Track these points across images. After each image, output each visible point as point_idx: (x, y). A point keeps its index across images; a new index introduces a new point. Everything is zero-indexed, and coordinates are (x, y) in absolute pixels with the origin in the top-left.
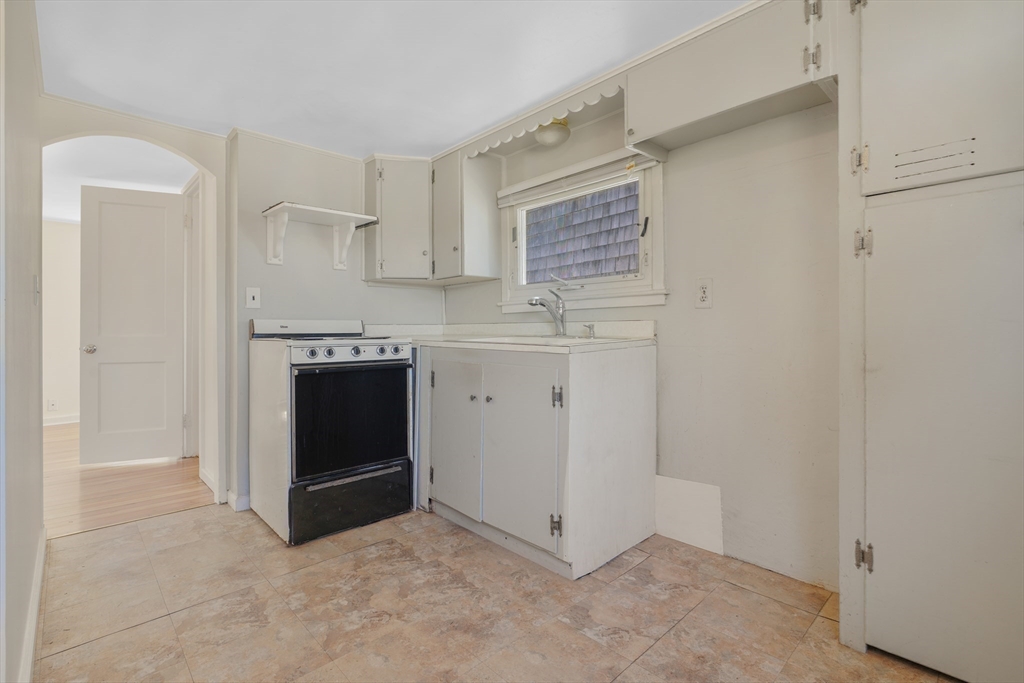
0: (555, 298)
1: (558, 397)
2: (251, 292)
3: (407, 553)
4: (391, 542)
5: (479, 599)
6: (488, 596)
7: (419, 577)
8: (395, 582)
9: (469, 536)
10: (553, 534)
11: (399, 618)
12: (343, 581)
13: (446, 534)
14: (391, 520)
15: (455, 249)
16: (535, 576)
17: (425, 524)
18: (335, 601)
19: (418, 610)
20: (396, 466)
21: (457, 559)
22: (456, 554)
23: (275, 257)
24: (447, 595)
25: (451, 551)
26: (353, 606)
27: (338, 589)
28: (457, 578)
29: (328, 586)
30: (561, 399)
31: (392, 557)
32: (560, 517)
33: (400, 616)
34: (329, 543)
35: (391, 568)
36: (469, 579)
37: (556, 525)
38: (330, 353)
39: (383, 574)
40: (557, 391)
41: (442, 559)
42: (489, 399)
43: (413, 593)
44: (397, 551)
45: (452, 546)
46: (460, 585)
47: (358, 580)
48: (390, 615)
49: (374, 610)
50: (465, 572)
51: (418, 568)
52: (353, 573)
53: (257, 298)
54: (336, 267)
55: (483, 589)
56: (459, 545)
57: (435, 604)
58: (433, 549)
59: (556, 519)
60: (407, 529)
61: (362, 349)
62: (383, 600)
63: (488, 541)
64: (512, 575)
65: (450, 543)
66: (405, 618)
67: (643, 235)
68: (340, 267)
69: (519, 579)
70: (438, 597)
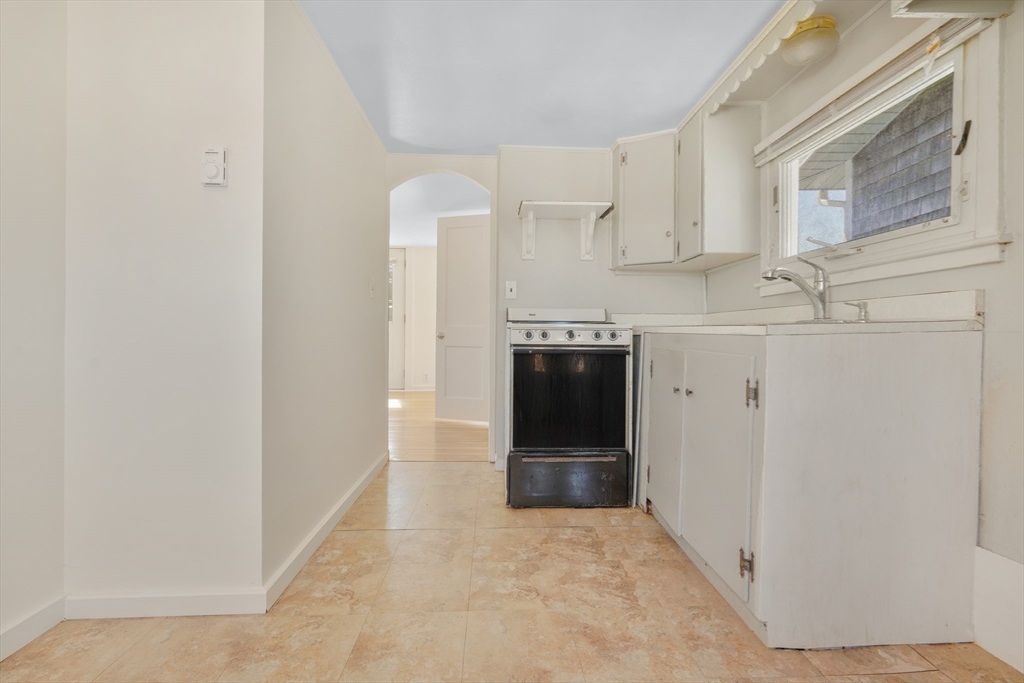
0: (813, 269)
1: (754, 394)
2: (509, 285)
3: (597, 546)
4: (590, 530)
5: (632, 617)
6: (644, 619)
7: (591, 570)
8: (565, 567)
9: (672, 550)
10: (742, 575)
11: (543, 600)
12: (524, 550)
13: (649, 540)
14: (605, 510)
15: (695, 224)
16: (718, 621)
17: (634, 523)
18: (506, 564)
19: (565, 601)
20: (613, 456)
21: (641, 568)
22: (643, 563)
23: (528, 253)
24: (603, 599)
25: (641, 558)
26: (516, 574)
27: (516, 554)
28: (626, 587)
29: (511, 549)
30: (756, 397)
31: (580, 543)
32: (753, 556)
33: (546, 598)
34: (539, 514)
35: (572, 553)
36: (637, 592)
37: (747, 564)
38: (544, 335)
39: (561, 555)
40: (752, 385)
41: (626, 563)
42: (689, 393)
43: (572, 583)
44: (590, 540)
45: (645, 553)
46: (624, 594)
47: (537, 553)
48: (538, 594)
49: (529, 584)
50: (638, 583)
51: (596, 562)
52: (539, 546)
53: (514, 290)
54: (582, 258)
55: (645, 609)
56: (654, 554)
57: (585, 602)
58: (624, 550)
59: (747, 556)
60: (613, 523)
61: (576, 333)
62: (543, 580)
63: (690, 561)
64: (690, 608)
65: (648, 549)
66: (548, 603)
67: (959, 152)
68: (588, 257)
69: (695, 616)
70: (593, 597)
